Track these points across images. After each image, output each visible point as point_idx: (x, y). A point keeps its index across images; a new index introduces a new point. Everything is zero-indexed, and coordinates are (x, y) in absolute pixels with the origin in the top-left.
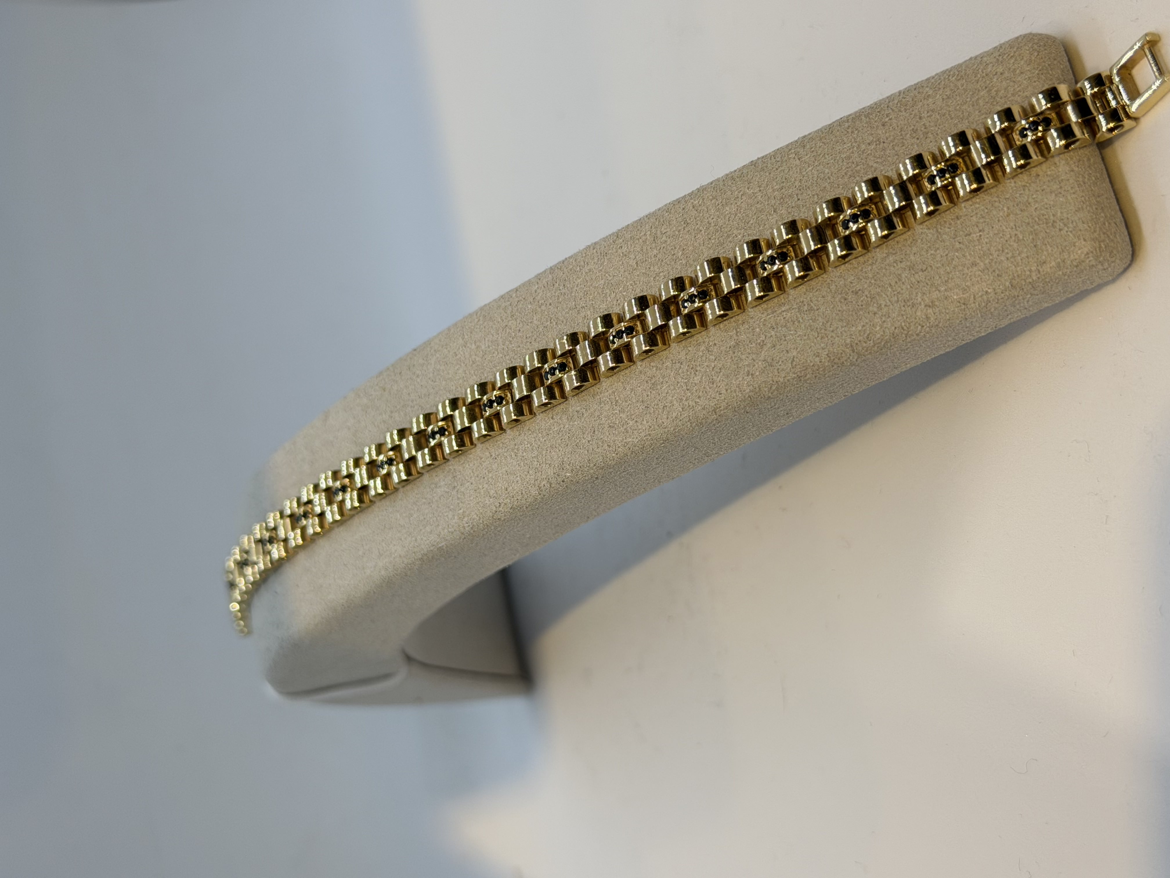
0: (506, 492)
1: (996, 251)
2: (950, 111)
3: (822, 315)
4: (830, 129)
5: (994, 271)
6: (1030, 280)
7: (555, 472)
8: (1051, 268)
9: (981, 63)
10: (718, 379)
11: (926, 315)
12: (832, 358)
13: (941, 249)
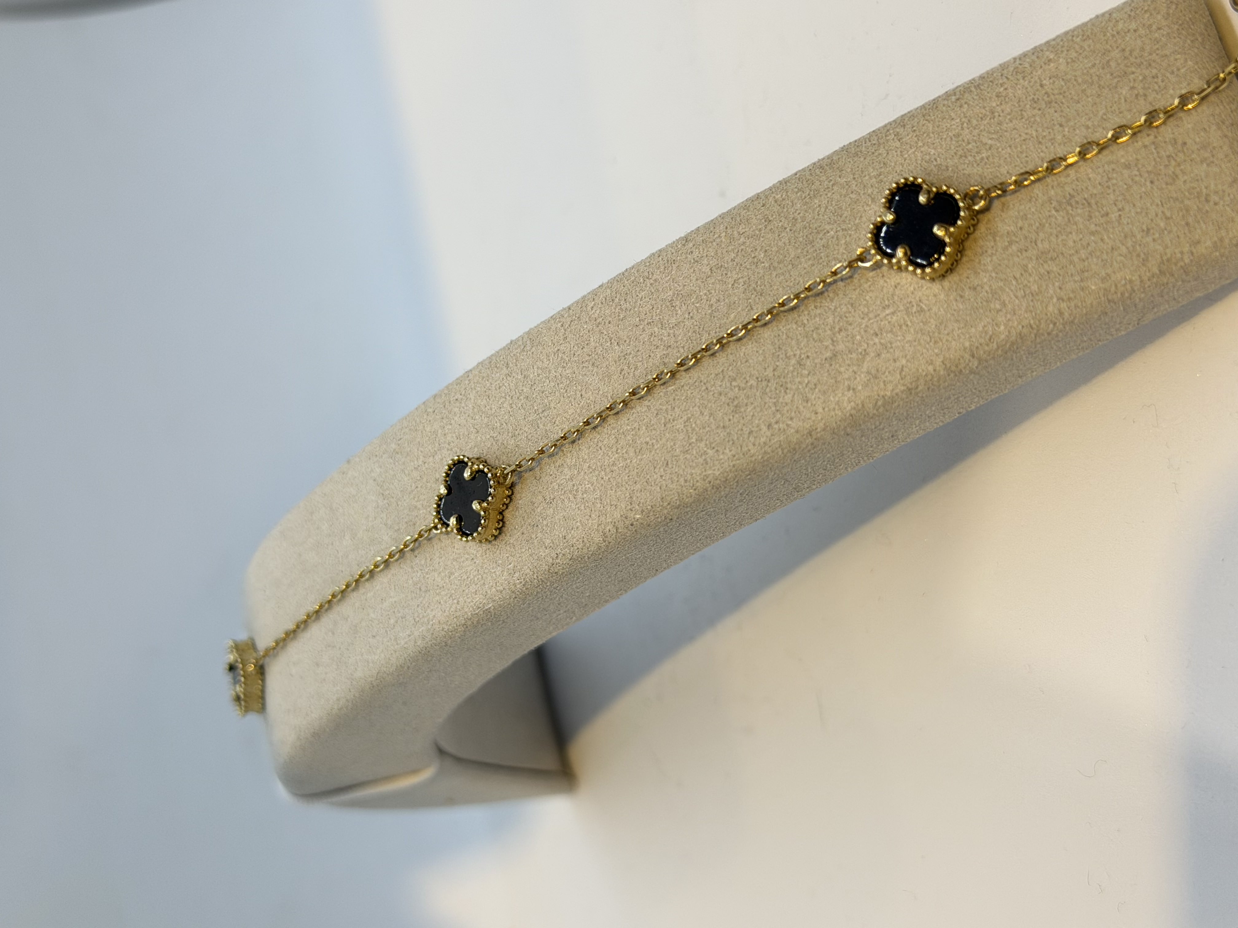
0: (565, 541)
1: (1139, 232)
2: (1076, 76)
3: (935, 317)
4: (934, 104)
5: (1138, 255)
6: (1182, 264)
7: (622, 513)
8: (1206, 248)
9: (1109, 21)
10: (813, 397)
11: (1060, 310)
12: (948, 365)
13: (1074, 233)
